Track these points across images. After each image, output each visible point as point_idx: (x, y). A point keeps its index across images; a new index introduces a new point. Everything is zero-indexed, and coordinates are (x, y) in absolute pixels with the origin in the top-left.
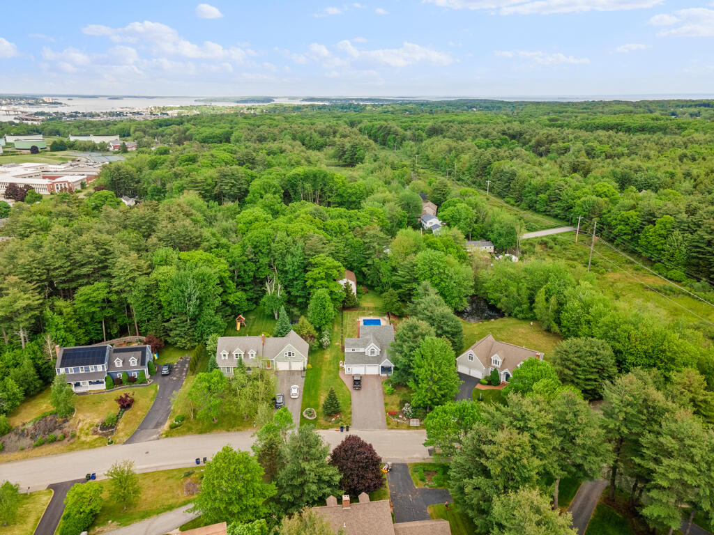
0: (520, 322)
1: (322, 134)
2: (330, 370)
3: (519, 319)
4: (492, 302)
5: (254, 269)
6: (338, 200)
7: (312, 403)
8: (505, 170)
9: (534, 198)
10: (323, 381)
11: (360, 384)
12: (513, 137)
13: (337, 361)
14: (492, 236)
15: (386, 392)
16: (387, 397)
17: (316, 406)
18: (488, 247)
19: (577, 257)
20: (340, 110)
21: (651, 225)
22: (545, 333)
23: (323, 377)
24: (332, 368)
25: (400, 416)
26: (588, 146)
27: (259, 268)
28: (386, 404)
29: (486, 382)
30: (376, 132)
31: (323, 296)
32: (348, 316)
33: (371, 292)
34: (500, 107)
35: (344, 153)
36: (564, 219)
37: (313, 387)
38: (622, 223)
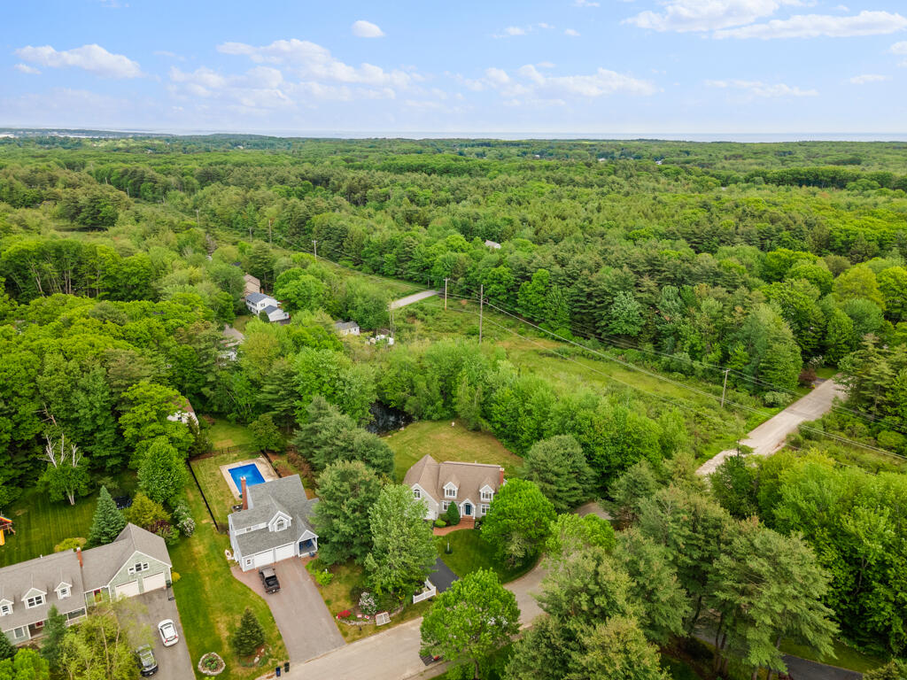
0: (436, 424)
1: (30, 182)
2: (216, 572)
3: (434, 421)
4: (393, 404)
5: (10, 427)
6: (109, 284)
7: (207, 644)
8: (332, 226)
9: (379, 259)
10: (211, 595)
11: (277, 583)
12: (315, 182)
13: (219, 553)
14: (355, 315)
15: (320, 582)
16: (324, 590)
17: (217, 646)
18: (353, 330)
19: (456, 328)
20: (39, 146)
21: (526, 283)
22: (472, 434)
23: (207, 588)
24: (215, 567)
25: (359, 616)
26: (409, 191)
27: (18, 424)
28: (328, 602)
29: (444, 523)
30: (118, 179)
31: (165, 450)
32: (203, 468)
33: (218, 421)
34: (272, 145)
35: (79, 211)
36: (420, 281)
37: (197, 612)
38: (495, 281)
